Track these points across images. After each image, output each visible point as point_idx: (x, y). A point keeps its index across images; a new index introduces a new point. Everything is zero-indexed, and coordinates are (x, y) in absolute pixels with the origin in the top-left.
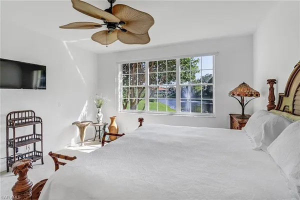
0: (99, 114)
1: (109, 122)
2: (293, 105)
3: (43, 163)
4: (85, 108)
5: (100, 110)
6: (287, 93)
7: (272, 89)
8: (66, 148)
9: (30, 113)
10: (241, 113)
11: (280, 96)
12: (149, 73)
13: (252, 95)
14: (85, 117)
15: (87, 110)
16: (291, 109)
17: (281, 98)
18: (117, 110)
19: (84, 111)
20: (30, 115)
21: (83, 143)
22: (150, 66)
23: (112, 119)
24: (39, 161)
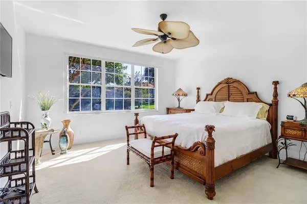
2: (215, 98)
5: (48, 113)
7: (198, 92)
10: (178, 106)
13: (185, 95)
16: (214, 100)
17: (207, 96)
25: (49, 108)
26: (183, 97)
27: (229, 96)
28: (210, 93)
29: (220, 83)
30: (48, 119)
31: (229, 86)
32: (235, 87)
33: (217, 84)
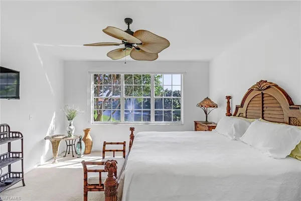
0: (70, 127)
1: (83, 134)
2: (246, 113)
3: (24, 185)
4: (52, 122)
5: (72, 122)
6: (242, 106)
7: (228, 102)
8: (36, 167)
9: (5, 127)
10: (205, 120)
11: (237, 107)
12: (124, 85)
13: (214, 107)
14: (52, 131)
15: (55, 123)
16: (244, 115)
17: (237, 108)
18: (89, 122)
19: (52, 125)
20: (5, 130)
21: (56, 160)
22: (125, 79)
23: (87, 131)
24: (20, 183)
25: (72, 119)
26: (211, 109)
27: (263, 111)
28: (239, 104)
29: (251, 90)
30: (72, 127)
31: (263, 94)
32: (271, 96)
33: (247, 91)
